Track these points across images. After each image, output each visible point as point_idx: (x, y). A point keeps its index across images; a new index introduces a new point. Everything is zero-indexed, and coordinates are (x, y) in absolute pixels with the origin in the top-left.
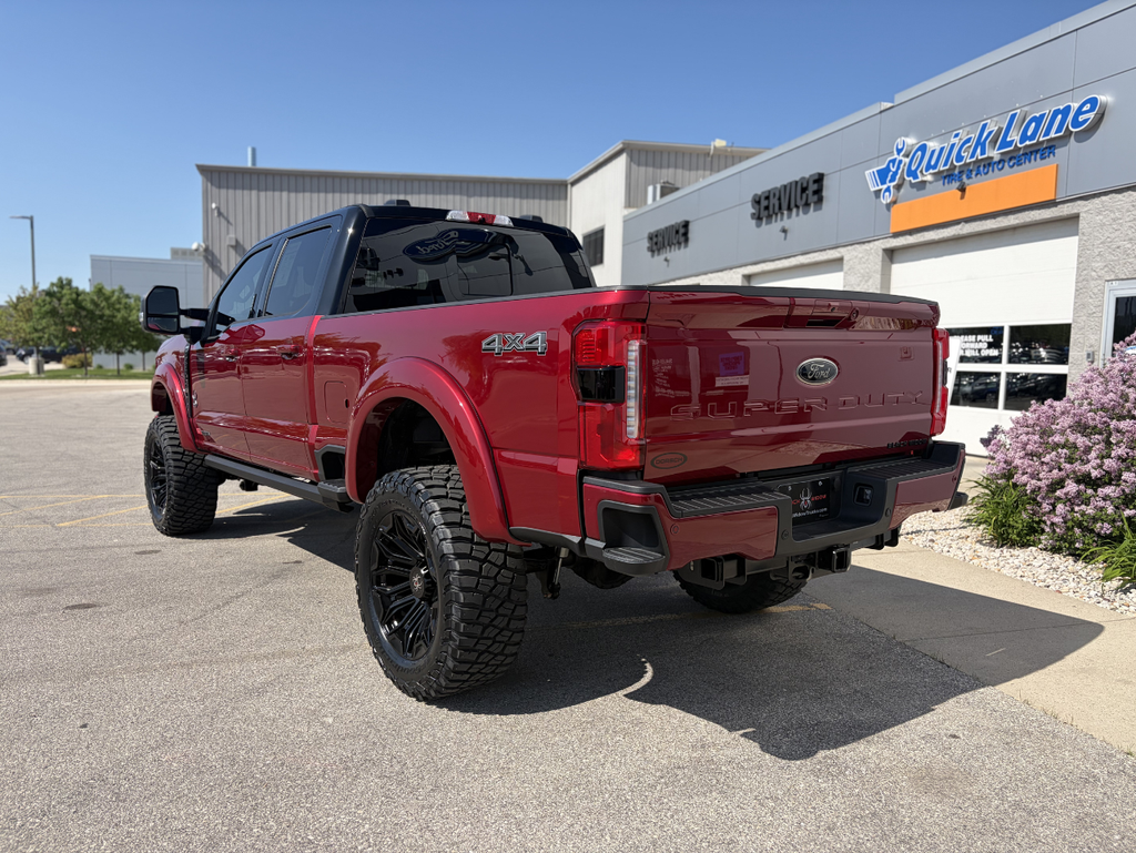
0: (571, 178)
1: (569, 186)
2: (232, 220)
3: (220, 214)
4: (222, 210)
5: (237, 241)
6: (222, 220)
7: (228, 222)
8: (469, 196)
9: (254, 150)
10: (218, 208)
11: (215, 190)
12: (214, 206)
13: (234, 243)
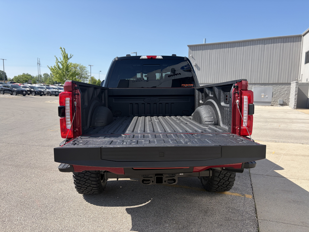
0: (303, 34)
1: (302, 36)
2: (195, 59)
3: (192, 57)
4: (193, 56)
5: (196, 64)
6: (193, 59)
7: (194, 59)
8: (264, 44)
9: (205, 39)
10: (192, 56)
11: (191, 51)
12: (191, 55)
13: (195, 65)
